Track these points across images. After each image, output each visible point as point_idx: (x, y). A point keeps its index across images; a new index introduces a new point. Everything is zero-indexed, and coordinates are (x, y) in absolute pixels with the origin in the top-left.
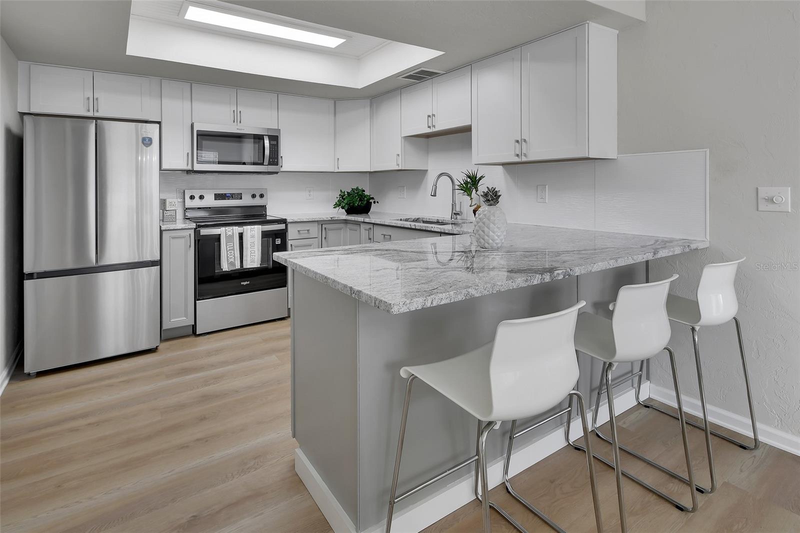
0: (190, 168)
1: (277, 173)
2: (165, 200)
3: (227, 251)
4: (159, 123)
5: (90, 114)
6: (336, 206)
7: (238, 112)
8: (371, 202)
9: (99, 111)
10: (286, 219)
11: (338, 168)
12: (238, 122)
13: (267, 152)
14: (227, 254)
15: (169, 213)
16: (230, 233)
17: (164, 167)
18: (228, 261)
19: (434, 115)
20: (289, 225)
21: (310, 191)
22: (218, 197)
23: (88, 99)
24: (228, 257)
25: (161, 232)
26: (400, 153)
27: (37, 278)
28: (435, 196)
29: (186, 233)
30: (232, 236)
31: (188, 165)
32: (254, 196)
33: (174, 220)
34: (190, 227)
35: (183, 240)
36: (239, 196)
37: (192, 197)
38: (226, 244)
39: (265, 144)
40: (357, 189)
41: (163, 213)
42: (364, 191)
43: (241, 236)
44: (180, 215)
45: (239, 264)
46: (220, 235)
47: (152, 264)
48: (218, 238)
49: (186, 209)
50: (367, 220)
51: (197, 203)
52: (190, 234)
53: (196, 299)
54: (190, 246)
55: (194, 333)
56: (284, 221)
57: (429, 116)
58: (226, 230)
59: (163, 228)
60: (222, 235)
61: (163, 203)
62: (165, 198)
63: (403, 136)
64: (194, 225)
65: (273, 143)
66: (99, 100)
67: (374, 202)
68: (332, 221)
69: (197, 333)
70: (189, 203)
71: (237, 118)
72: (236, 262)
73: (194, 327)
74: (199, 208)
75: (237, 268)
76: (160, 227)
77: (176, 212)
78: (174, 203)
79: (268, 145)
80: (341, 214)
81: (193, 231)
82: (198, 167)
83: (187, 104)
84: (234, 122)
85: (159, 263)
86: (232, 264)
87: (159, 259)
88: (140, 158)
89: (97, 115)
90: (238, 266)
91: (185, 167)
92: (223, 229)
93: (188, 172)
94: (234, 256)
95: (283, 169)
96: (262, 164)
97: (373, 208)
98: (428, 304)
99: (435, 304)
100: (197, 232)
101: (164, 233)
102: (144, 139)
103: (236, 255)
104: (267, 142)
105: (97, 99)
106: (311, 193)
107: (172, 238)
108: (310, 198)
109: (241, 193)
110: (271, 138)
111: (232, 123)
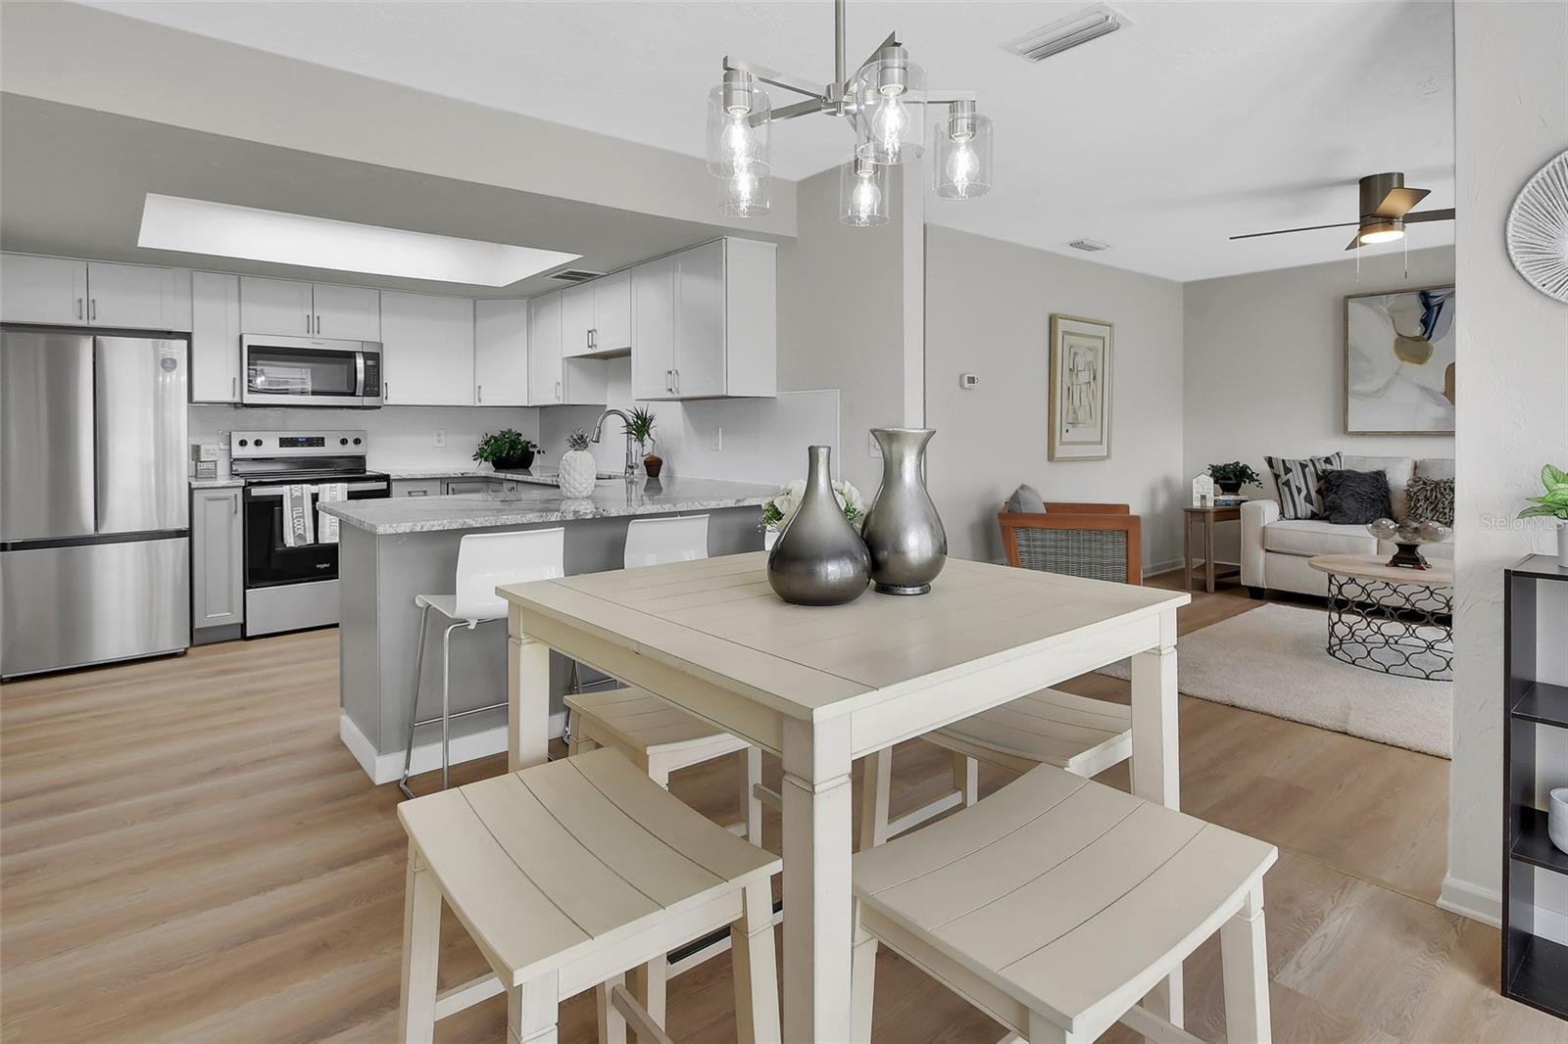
0: (237, 399)
1: (379, 407)
2: (198, 446)
3: (293, 519)
4: (187, 336)
5: (83, 323)
6: (476, 457)
7: (316, 318)
8: (533, 452)
9: (97, 317)
10: (388, 476)
11: (480, 400)
12: (316, 332)
13: (361, 376)
14: (294, 523)
15: (205, 466)
16: (298, 494)
17: (197, 398)
18: (294, 532)
19: (595, 331)
20: (393, 484)
21: (439, 435)
22: (285, 442)
23: (80, 301)
24: (294, 527)
25: (191, 491)
26: (560, 381)
27: (12, 550)
28: (598, 442)
29: (231, 493)
30: (301, 497)
31: (234, 395)
32: (344, 442)
33: (213, 475)
34: (235, 484)
35: (225, 503)
36: (319, 442)
37: (243, 443)
38: (292, 508)
39: (358, 365)
40: (510, 431)
41: (196, 465)
42: (521, 435)
43: (315, 498)
44: (223, 469)
45: (312, 538)
46: (282, 496)
47: (179, 534)
48: (278, 500)
49: (233, 461)
50: (529, 479)
51: (251, 451)
52: (236, 496)
53: (246, 587)
54: (236, 512)
55: (244, 638)
56: (385, 478)
57: (589, 332)
58: (291, 489)
59: (195, 484)
60: (285, 497)
61: (196, 451)
62: (198, 444)
63: (564, 356)
64: (242, 482)
65: (370, 363)
66: (96, 302)
67: (539, 452)
68: (464, 479)
69: (248, 635)
70: (238, 452)
71: (313, 325)
72: (307, 535)
73: (243, 626)
74: (254, 459)
75: (308, 543)
76: (190, 484)
77: (216, 465)
78: (213, 450)
79: (363, 365)
80: (486, 469)
81: (241, 490)
82: (249, 399)
83: (233, 307)
84: (308, 332)
85: (188, 533)
86: (302, 537)
87: (187, 526)
88: (161, 379)
89: (93, 324)
90: (310, 540)
91: (230, 399)
92: (287, 487)
93: (236, 405)
94: (304, 526)
95: (390, 402)
96: (353, 394)
97: (537, 460)
98: (418, 529)
99: (425, 529)
100: (246, 491)
101: (196, 492)
102: (164, 361)
103: (307, 525)
104: (360, 362)
105: (94, 301)
106: (443, 437)
107: (209, 500)
108: (440, 445)
109: (323, 438)
110: (367, 356)
111: (305, 334)
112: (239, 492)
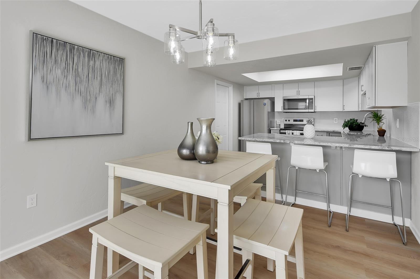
0: (282, 111)
1: (314, 112)
4: (274, 98)
5: (258, 97)
6: (343, 126)
7: (299, 91)
11: (344, 110)
13: (307, 104)
15: (277, 125)
16: (289, 132)
22: (295, 121)
23: (257, 93)
37: (286, 120)
42: (357, 120)
43: (293, 134)
49: (284, 125)
51: (288, 122)
65: (311, 101)
66: (260, 93)
70: (285, 122)
71: (298, 93)
77: (280, 125)
78: (279, 122)
80: (346, 130)
83: (282, 91)
89: (259, 97)
95: (316, 111)
102: (264, 104)
104: (308, 101)
107: (274, 132)
108: (336, 122)
109: (303, 120)
110: (309, 99)
111: (296, 95)
112: (279, 131)
